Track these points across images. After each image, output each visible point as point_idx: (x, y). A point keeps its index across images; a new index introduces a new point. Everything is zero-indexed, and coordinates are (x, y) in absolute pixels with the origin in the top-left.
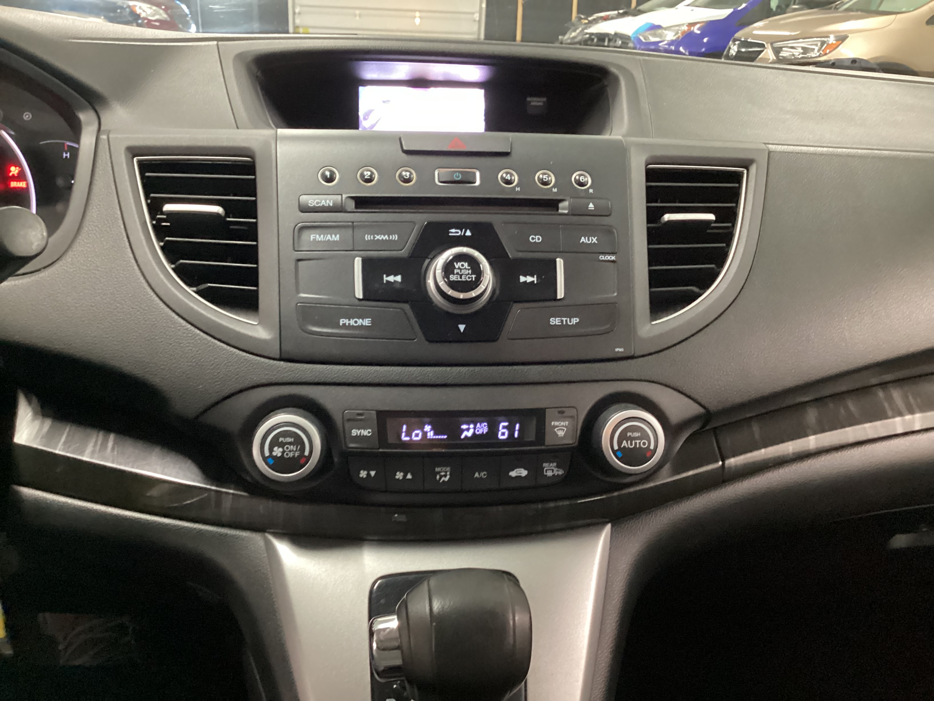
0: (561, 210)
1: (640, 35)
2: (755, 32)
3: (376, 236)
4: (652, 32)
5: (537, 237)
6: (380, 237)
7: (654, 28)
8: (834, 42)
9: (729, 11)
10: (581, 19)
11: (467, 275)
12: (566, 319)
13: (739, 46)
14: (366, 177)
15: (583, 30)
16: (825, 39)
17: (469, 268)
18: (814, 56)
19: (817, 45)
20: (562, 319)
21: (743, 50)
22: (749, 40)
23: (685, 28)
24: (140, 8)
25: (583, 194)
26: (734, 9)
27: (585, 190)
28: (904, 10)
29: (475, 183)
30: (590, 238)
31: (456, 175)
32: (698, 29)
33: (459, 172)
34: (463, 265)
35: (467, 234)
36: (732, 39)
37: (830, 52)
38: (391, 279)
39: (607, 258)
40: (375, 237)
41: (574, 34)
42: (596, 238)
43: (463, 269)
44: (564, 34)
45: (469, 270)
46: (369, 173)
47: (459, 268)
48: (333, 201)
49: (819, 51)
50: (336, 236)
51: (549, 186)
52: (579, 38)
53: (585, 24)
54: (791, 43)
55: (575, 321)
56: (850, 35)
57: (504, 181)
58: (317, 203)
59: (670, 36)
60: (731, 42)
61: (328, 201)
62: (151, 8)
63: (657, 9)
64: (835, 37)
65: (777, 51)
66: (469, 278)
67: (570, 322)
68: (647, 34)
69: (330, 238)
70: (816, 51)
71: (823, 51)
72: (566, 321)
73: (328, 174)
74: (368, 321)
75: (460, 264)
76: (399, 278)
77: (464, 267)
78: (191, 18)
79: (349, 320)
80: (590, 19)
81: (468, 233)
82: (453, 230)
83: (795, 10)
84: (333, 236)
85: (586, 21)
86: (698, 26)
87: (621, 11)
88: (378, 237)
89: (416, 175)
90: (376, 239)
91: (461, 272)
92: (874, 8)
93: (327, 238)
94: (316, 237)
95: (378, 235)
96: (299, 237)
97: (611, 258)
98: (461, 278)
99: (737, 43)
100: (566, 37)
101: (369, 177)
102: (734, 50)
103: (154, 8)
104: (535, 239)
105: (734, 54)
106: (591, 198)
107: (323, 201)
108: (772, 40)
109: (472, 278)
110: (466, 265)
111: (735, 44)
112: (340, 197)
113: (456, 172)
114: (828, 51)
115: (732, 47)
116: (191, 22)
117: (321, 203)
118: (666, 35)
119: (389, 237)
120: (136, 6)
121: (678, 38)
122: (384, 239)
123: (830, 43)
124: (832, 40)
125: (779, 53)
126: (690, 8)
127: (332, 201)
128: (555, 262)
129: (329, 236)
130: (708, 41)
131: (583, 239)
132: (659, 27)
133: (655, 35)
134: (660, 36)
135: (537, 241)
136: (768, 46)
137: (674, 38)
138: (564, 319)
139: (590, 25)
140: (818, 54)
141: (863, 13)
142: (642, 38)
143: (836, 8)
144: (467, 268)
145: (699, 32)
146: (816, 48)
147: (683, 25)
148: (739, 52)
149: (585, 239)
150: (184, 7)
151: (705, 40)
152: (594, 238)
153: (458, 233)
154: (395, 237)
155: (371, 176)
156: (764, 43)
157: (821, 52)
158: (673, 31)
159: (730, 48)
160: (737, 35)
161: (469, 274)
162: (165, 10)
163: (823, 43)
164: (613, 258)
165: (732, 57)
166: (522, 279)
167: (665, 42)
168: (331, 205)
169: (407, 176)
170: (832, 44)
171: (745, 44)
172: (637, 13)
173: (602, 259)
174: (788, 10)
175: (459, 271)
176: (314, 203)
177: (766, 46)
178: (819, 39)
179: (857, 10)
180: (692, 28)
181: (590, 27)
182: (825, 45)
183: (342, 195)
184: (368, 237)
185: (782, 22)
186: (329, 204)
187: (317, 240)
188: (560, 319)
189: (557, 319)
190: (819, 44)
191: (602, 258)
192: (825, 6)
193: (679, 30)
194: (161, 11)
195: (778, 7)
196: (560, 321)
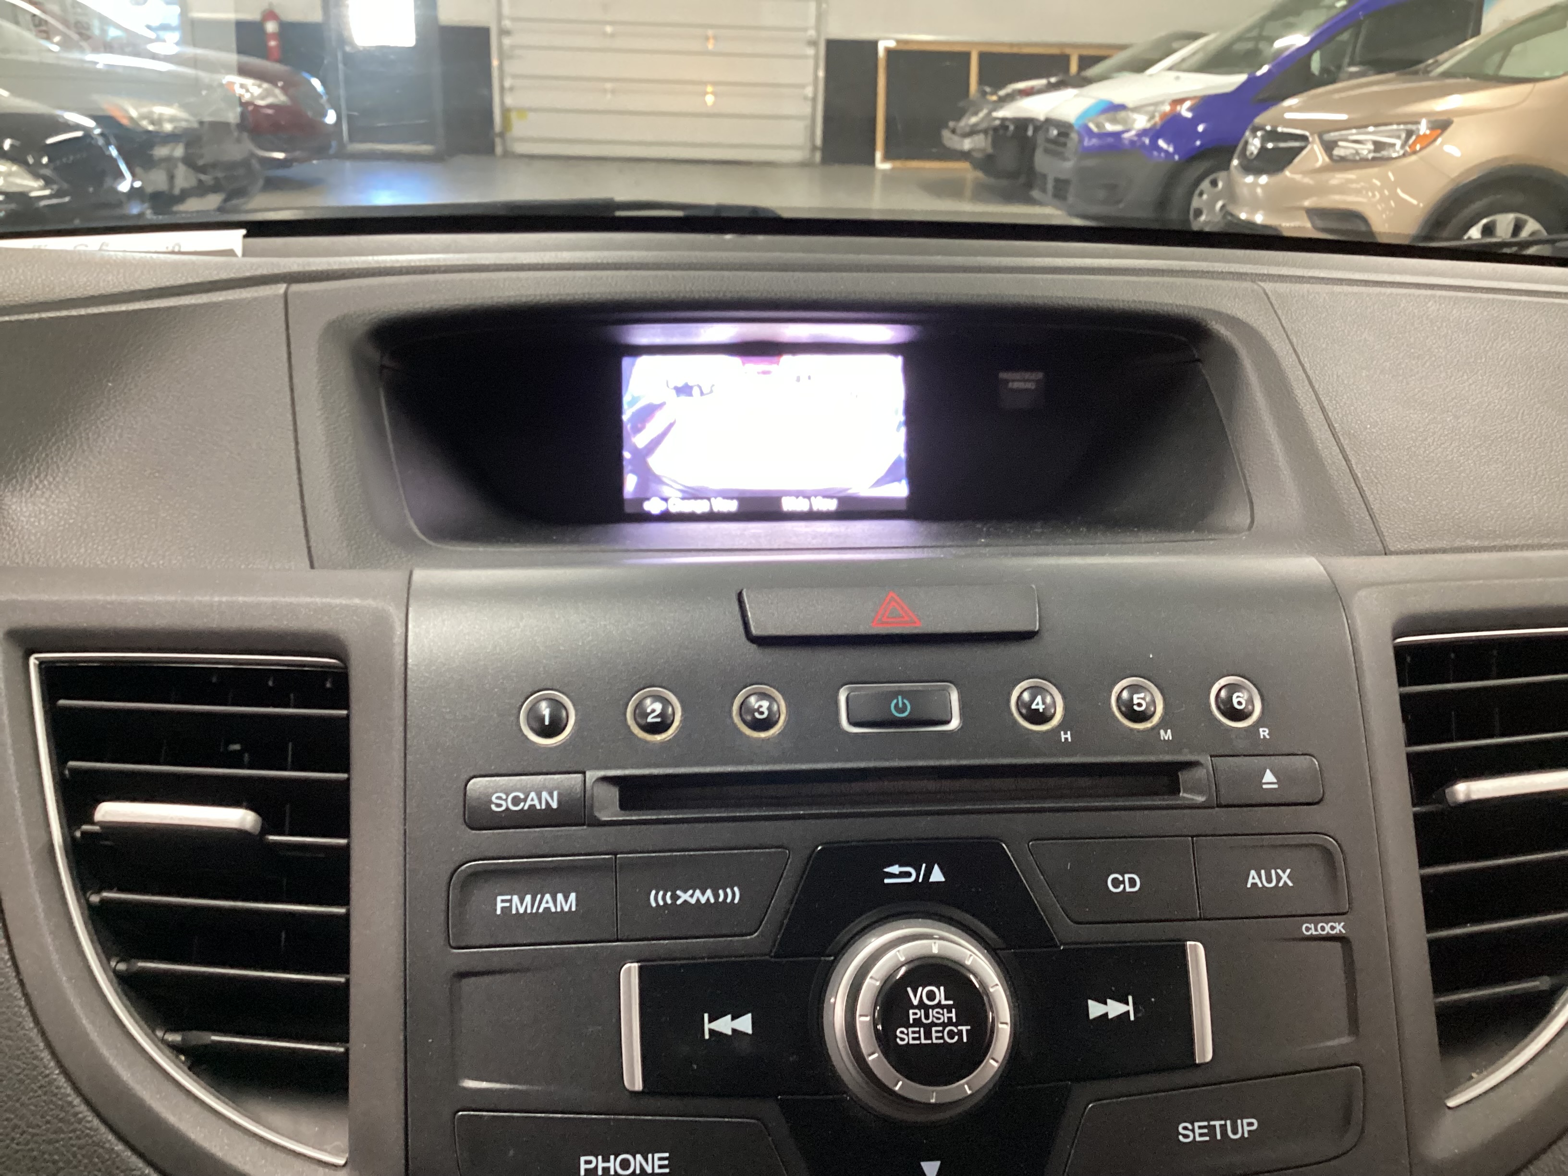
0: (1184, 792)
1: (1090, 121)
2: (1288, 116)
3: (678, 892)
4: (1110, 115)
5: (1127, 876)
6: (692, 896)
7: (1114, 109)
8: (1428, 132)
9: (1241, 78)
10: (984, 94)
11: (944, 1025)
12: (1223, 1122)
13: (1264, 140)
14: (650, 719)
15: (989, 113)
16: (1413, 127)
17: (951, 1002)
18: (1394, 155)
19: (1399, 137)
20: (1212, 1123)
21: (1270, 145)
22: (1280, 129)
23: (1167, 108)
24: (242, 86)
25: (1241, 745)
26: (1249, 75)
27: (1246, 729)
28: (1547, 74)
29: (947, 722)
30: (1273, 872)
31: (897, 705)
32: (1190, 109)
33: (905, 694)
34: (931, 996)
35: (932, 879)
36: (1250, 127)
37: (1421, 149)
38: (725, 1025)
39: (1323, 929)
40: (679, 897)
41: (974, 120)
42: (1288, 871)
43: (933, 1007)
44: (958, 119)
45: (949, 1009)
46: (658, 707)
47: (921, 1005)
48: (559, 795)
49: (1403, 146)
50: (566, 898)
51: (1148, 725)
52: (984, 125)
53: (995, 102)
54: (1353, 134)
55: (1247, 1126)
56: (1456, 120)
57: (1024, 711)
58: (516, 801)
59: (1141, 122)
60: (1247, 133)
61: (545, 795)
62: (260, 86)
63: (1115, 75)
64: (1429, 122)
65: (1329, 147)
66: (951, 1035)
67: (1235, 1132)
68: (1101, 119)
69: (551, 905)
70: (1398, 147)
71: (1410, 147)
72: (1223, 1127)
73: (545, 710)
74: (660, 1159)
75: (923, 991)
76: (745, 1024)
77: (936, 1002)
78: (329, 101)
79: (606, 1160)
80: (1002, 93)
81: (937, 876)
82: (895, 869)
83: (1353, 76)
84: (560, 896)
85: (994, 98)
86: (1188, 104)
87: (1053, 80)
88: (684, 897)
89: (788, 706)
90: (679, 902)
91: (927, 1017)
92: (1490, 71)
93: (543, 905)
94: (510, 901)
95: (685, 892)
96: (462, 903)
97: (1333, 928)
98: (928, 1036)
99: (1259, 134)
100: (962, 123)
101: (658, 720)
102: (1254, 145)
103: (265, 85)
104: (1123, 882)
105: (1256, 152)
106: (1265, 752)
107: (533, 795)
108: (1322, 130)
109: (960, 1033)
110: (940, 994)
111: (1255, 136)
112: (579, 776)
113: (895, 694)
114: (1418, 147)
115: (1250, 140)
116: (327, 106)
117: (525, 800)
118: (1134, 120)
119: (716, 896)
120: (233, 83)
121: (1155, 124)
122: (703, 900)
123: (1421, 133)
124: (1423, 128)
125: (1333, 149)
126: (1174, 74)
127: (555, 794)
128: (1183, 952)
129: (548, 897)
130: (1205, 131)
131: (1253, 878)
132: (1122, 107)
133: (1114, 121)
134: (1124, 122)
135: (1128, 889)
136: (1314, 139)
137: (1148, 125)
138: (1217, 1123)
139: (1001, 104)
140: (1401, 152)
141: (1473, 81)
142: (1092, 126)
143: (1427, 72)
144: (944, 1002)
145: (1189, 115)
146: (1399, 143)
147: (1162, 103)
148: (1263, 149)
149: (1260, 878)
150: (316, 83)
151: (1201, 128)
152: (1284, 872)
153: (909, 875)
154: (733, 895)
155: (662, 715)
156: (1307, 133)
157: (1407, 148)
158: (1146, 113)
159: (1246, 143)
160: (1258, 120)
161: (950, 1022)
162: (284, 89)
163: (1410, 134)
164: (1339, 928)
165: (1253, 157)
166: (1095, 1009)
167: (1133, 133)
168: (554, 805)
169: (762, 713)
170: (1425, 135)
171: (1273, 135)
172: (1082, 82)
173: (1309, 933)
174: (1342, 75)
175: (921, 1013)
176: (506, 800)
177: (1310, 139)
178: (1402, 127)
179: (1465, 76)
180: (1178, 108)
181: (1001, 107)
182: (1414, 138)
183: (584, 773)
184: (657, 898)
185: (1336, 96)
186: (547, 803)
187: (514, 912)
188: (1205, 1123)
189: (1197, 1124)
190: (1403, 135)
191: (1308, 929)
192: (1404, 68)
193: (1154, 112)
194: (277, 91)
195: (1324, 70)
196: (1205, 1131)
